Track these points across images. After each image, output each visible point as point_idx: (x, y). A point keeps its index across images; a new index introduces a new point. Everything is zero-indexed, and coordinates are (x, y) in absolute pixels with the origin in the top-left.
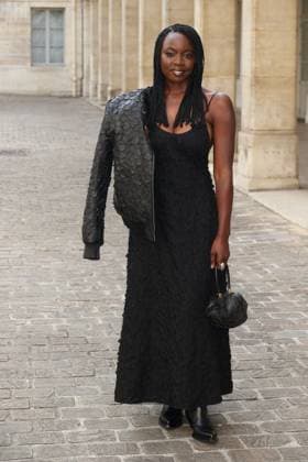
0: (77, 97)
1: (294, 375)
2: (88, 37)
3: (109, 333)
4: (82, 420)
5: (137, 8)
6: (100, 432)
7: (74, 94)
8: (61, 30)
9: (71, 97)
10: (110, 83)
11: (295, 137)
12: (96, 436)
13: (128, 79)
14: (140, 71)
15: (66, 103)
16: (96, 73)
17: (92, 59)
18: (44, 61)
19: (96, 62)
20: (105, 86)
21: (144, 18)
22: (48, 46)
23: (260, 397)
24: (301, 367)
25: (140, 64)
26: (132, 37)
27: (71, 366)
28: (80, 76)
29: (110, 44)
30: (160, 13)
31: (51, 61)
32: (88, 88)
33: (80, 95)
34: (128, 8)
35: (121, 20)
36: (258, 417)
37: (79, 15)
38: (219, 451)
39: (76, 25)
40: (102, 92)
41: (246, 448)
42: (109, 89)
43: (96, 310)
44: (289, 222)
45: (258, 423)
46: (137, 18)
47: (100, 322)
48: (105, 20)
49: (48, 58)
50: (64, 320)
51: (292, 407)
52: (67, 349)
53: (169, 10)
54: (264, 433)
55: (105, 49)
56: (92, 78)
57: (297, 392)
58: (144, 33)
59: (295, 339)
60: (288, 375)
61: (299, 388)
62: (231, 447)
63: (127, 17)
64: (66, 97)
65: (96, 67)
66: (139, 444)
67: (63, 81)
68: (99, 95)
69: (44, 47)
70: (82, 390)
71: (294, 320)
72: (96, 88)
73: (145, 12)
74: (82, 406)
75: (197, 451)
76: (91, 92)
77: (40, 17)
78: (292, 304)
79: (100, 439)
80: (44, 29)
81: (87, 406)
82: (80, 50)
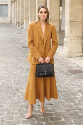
0: (11, 24)
1: (62, 97)
2: (13, 10)
3: (15, 84)
4: (5, 113)
5: (23, 4)
6: (10, 116)
7: (10, 23)
8: (7, 9)
9: (9, 24)
10: (18, 21)
11: (59, 33)
12: (9, 118)
13: (22, 20)
14: (24, 18)
15: (8, 25)
16: (15, 19)
17: (14, 15)
18: (3, 16)
19: (15, 16)
20: (17, 21)
21: (25, 6)
22: (4, 12)
23: (53, 104)
24: (63, 94)
25: (24, 16)
26: (22, 10)
27: (4, 95)
28: (11, 19)
29: (18, 12)
30: (28, 5)
31: (5, 16)
32: (13, 22)
33: (11, 23)
34: (21, 4)
35: (20, 7)
36: (53, 111)
37: (11, 6)
38: (43, 122)
39: (10, 8)
40: (16, 23)
41: (50, 121)
42: (18, 22)
43: (11, 78)
44: (58, 53)
45: (53, 113)
46: (23, 6)
47: (12, 81)
48: (16, 7)
49: (4, 16)
50: (3, 81)
51: (62, 107)
52: (3, 90)
53: (30, 4)
54: (55, 116)
55: (16, 13)
56: (14, 20)
57: (63, 102)
58: (25, 10)
59: (61, 85)
60: (61, 97)
61: (63, 101)
62: (46, 121)
63: (21, 6)
64: (8, 24)
65: (15, 17)
66: (20, 120)
67: (8, 20)
68: (16, 24)
69: (3, 13)
70: (6, 102)
71: (61, 80)
72: (15, 22)
73: (25, 5)
74: (6, 108)
75: (37, 123)
76: (14, 23)
77: (3, 6)
78: (60, 75)
79: (10, 119)
80: (3, 9)
81: (7, 108)
82: (11, 14)
